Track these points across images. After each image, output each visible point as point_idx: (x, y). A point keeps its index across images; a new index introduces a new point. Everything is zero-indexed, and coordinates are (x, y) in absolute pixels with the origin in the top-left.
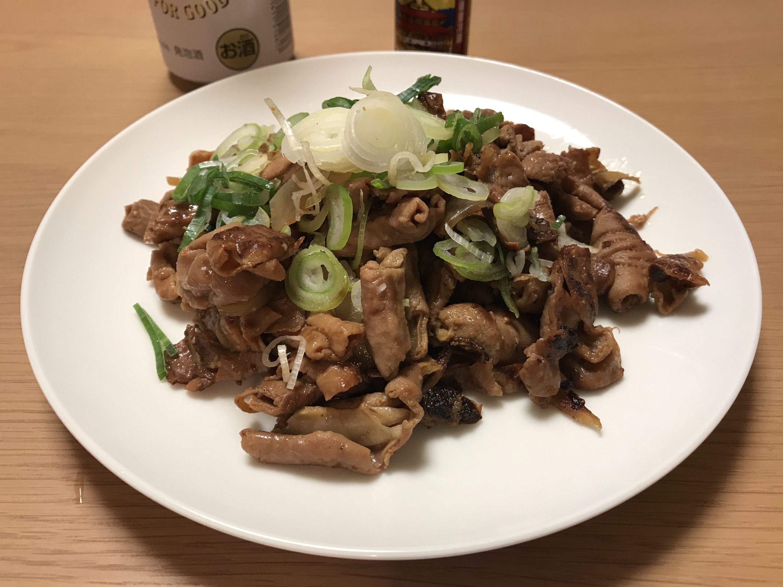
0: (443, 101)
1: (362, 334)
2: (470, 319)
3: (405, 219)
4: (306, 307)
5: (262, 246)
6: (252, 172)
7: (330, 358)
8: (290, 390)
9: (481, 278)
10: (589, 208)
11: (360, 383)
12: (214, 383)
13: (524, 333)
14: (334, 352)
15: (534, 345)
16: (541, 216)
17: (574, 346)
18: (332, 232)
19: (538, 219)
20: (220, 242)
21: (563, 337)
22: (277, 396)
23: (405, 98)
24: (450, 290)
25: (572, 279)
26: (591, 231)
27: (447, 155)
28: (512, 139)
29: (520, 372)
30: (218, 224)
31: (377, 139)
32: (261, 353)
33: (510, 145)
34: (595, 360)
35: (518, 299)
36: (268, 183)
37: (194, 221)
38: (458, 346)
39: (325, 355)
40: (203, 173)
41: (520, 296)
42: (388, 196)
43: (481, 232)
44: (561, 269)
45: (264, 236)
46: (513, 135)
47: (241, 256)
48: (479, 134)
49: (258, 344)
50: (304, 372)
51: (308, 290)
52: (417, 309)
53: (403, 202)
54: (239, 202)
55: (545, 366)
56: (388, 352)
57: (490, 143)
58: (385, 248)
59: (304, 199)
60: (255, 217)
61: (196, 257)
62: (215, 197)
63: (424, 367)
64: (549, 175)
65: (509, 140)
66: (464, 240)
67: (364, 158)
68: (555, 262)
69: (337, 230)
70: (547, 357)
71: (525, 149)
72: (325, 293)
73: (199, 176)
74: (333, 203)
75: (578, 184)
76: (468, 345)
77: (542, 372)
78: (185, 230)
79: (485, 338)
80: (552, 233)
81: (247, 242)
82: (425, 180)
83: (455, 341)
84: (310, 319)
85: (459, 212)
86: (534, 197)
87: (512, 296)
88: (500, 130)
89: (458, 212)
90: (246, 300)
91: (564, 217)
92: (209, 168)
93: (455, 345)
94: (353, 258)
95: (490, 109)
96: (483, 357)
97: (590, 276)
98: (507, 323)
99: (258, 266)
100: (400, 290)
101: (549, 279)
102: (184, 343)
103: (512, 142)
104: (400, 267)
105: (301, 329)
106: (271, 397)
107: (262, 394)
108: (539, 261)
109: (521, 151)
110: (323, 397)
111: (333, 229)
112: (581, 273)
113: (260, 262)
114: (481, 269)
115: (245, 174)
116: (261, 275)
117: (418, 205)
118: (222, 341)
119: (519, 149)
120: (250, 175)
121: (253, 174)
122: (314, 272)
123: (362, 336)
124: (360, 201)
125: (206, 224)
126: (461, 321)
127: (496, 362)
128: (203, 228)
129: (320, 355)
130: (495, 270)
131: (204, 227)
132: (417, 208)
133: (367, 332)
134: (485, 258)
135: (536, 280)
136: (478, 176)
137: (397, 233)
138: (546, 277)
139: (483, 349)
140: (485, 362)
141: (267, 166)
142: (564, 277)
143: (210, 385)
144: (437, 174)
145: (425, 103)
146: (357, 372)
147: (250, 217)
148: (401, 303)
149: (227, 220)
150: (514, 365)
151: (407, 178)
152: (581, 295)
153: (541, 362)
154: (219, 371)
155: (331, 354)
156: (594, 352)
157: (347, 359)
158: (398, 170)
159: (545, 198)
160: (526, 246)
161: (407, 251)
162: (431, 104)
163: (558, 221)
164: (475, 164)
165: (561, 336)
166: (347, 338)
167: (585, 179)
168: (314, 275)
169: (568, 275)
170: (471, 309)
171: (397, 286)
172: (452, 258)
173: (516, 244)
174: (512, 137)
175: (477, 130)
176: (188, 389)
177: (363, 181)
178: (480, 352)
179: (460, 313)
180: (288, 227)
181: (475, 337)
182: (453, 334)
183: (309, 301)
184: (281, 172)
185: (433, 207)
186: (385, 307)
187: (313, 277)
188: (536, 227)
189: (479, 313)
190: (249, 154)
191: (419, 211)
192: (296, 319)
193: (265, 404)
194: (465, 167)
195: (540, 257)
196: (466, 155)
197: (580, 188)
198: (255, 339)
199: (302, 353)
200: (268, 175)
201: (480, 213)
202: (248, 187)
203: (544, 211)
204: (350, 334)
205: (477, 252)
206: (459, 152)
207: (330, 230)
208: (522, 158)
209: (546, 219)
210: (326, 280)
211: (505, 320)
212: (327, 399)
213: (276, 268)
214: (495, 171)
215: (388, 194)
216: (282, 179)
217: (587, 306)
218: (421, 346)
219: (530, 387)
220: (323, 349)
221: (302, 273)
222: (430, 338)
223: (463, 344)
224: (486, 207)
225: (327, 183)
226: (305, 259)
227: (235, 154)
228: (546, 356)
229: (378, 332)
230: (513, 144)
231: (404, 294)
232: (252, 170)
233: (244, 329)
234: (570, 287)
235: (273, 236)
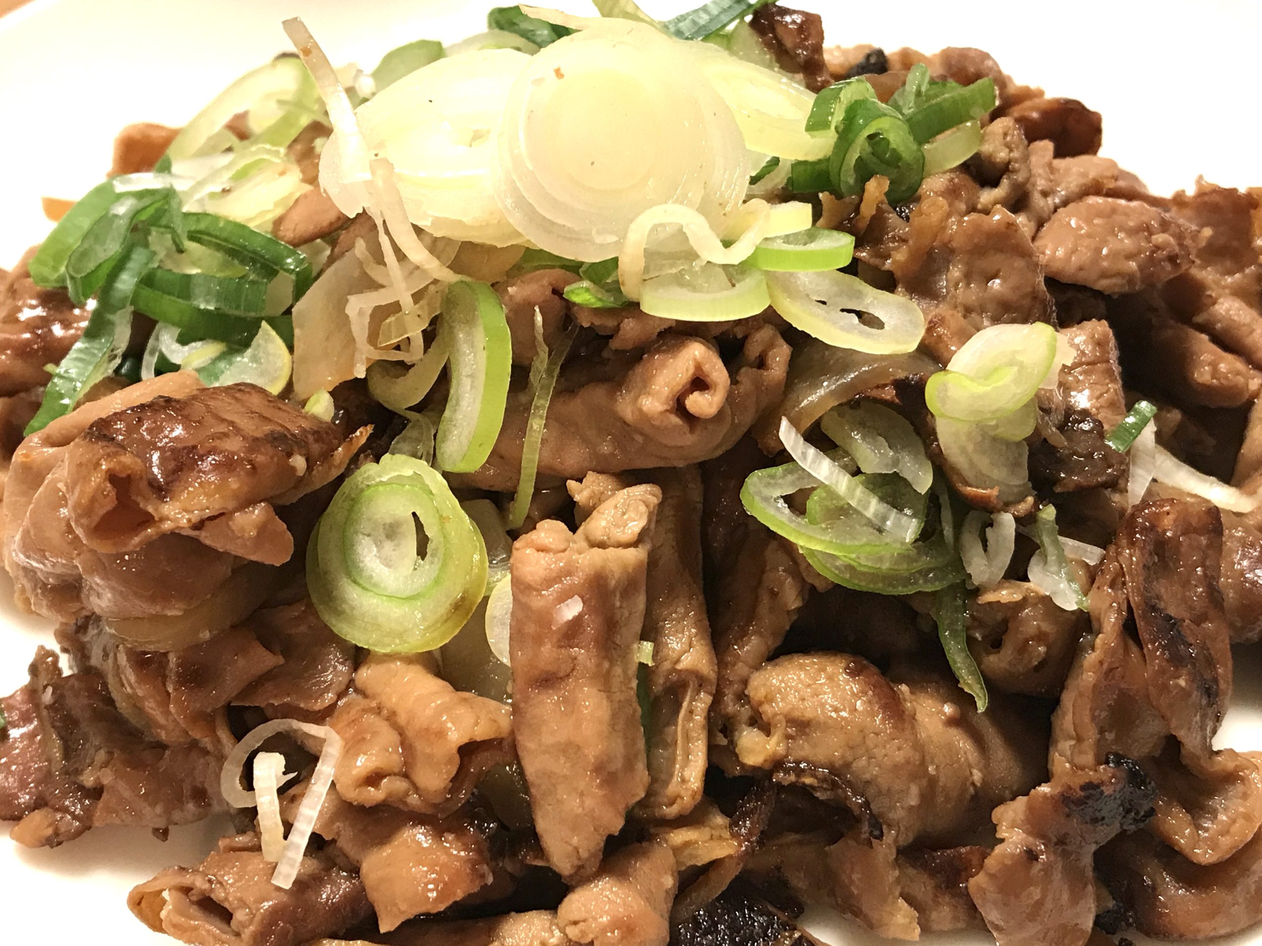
0: (825, 35)
1: (503, 739)
2: (836, 710)
3: (657, 404)
4: (357, 637)
5: (228, 465)
6: (251, 219)
7: (405, 803)
8: (279, 889)
9: (880, 585)
10: (1238, 373)
11: (486, 884)
12: (89, 828)
13: (1001, 753)
14: (416, 789)
15: (1022, 800)
16: (1082, 400)
17: (1143, 816)
18: (451, 420)
19: (1069, 411)
20: (99, 449)
21: (1107, 790)
22: (243, 904)
23: (711, 20)
24: (788, 612)
25: (1154, 608)
26: (1240, 439)
27: (806, 209)
28: (1016, 161)
29: (972, 881)
30: (149, 362)
31: (593, 163)
32: (221, 758)
33: (1009, 178)
34: (1204, 855)
35: (988, 653)
36: (293, 253)
37: (80, 351)
38: (793, 785)
39: (389, 795)
40: (122, 209)
41: (996, 644)
42: (617, 329)
43: (890, 447)
44: (1124, 575)
45: (238, 430)
46: (1021, 148)
47: (161, 491)
48: (915, 147)
49: (213, 730)
50: (327, 838)
51: (367, 586)
52: (680, 666)
53: (658, 351)
54: (208, 302)
55: (1048, 869)
56: (573, 804)
57: (952, 171)
58: (601, 477)
59: (381, 313)
60: (249, 351)
61: (49, 476)
62: (148, 281)
63: (687, 844)
64: (1119, 274)
65: (1009, 162)
66: (837, 470)
67: (548, 216)
68: (1108, 552)
69: (464, 416)
70: (1056, 844)
71: (1058, 185)
72: (414, 602)
73: (110, 215)
74: (461, 336)
75: (1214, 295)
76: (825, 786)
77: (1038, 891)
78: (49, 377)
79: (876, 771)
80: (1109, 458)
81: (185, 448)
82: (726, 289)
83: (787, 771)
84: (365, 674)
85: (828, 386)
86: (1054, 356)
87: (970, 641)
88: (982, 132)
89: (825, 384)
90: (179, 613)
91: (1152, 410)
92: (140, 195)
93: (785, 783)
94: (511, 495)
95: (976, 50)
96: (866, 828)
97: (1214, 595)
98: (952, 722)
99: (207, 522)
100: (626, 614)
101: (1085, 604)
102: (26, 697)
103: (1015, 171)
104: (635, 544)
105: (337, 701)
106: (226, 905)
107: (203, 892)
108: (1056, 543)
109: (1045, 194)
110: (373, 919)
111: (455, 411)
112: (1186, 584)
113: (215, 513)
114: (881, 559)
115: (228, 222)
116: (219, 546)
117: (698, 367)
118: (122, 705)
119: (1039, 188)
120: (243, 227)
121: (252, 225)
122: (392, 532)
123: (505, 743)
124: (535, 338)
125: (115, 357)
126: (809, 714)
127: (906, 839)
128: (102, 370)
129: (374, 795)
130: (925, 561)
131: (106, 369)
132: (694, 374)
133: (519, 738)
134: (897, 524)
135: (1047, 601)
136: (898, 274)
137: (639, 439)
138: (1075, 596)
139: (867, 804)
140: (871, 843)
141: (297, 201)
142: (1129, 602)
143: (79, 833)
144: (769, 269)
145: (771, 39)
146: (479, 851)
147: (237, 347)
148: (625, 653)
149: (173, 352)
150: (963, 850)
151: (678, 280)
152: (1177, 660)
153: (1036, 858)
154: (105, 796)
155: (407, 794)
156: (1206, 830)
157: (455, 809)
158: (649, 255)
159: (1100, 344)
160: (1022, 499)
161: (661, 496)
162: (789, 43)
163: (1131, 420)
164: (894, 237)
165: (1104, 788)
166: (455, 751)
167: (1237, 275)
168: (392, 540)
169: (1142, 595)
170: (843, 677)
171: (618, 604)
172: (793, 525)
173: (989, 497)
174: (1015, 154)
175: (908, 135)
176: (19, 839)
177: (545, 282)
178: (857, 812)
179: (809, 686)
180: (327, 397)
181: (848, 765)
182: (781, 749)
183: (366, 620)
184: (331, 224)
185: (752, 367)
186: (575, 665)
187: (388, 546)
188: (1059, 440)
189: (865, 693)
190: (257, 158)
191: (699, 383)
192: (325, 670)
193: (207, 926)
194: (858, 246)
195: (1061, 533)
196: (868, 210)
197: (1217, 307)
198: (207, 720)
199: (324, 784)
200: (294, 230)
201: (889, 394)
202: (236, 262)
203: (1092, 386)
204: (465, 740)
205: (873, 507)
206: (847, 200)
207: (447, 413)
208: (1045, 216)
209: (1097, 409)
210: (423, 559)
211: (945, 714)
212: (383, 929)
213: (262, 529)
214: (949, 262)
215: (616, 324)
216: (333, 243)
217: (1190, 696)
218: (684, 781)
219: (998, 928)
220: (385, 777)
221: (356, 532)
222: (712, 749)
223: (808, 780)
224: (907, 378)
225: (448, 276)
226: (367, 493)
227: (229, 150)
228: (1054, 840)
229: (548, 739)
230: (1020, 177)
231: (637, 627)
232: (252, 214)
233: (175, 690)
234: (1144, 635)
235: (267, 428)
